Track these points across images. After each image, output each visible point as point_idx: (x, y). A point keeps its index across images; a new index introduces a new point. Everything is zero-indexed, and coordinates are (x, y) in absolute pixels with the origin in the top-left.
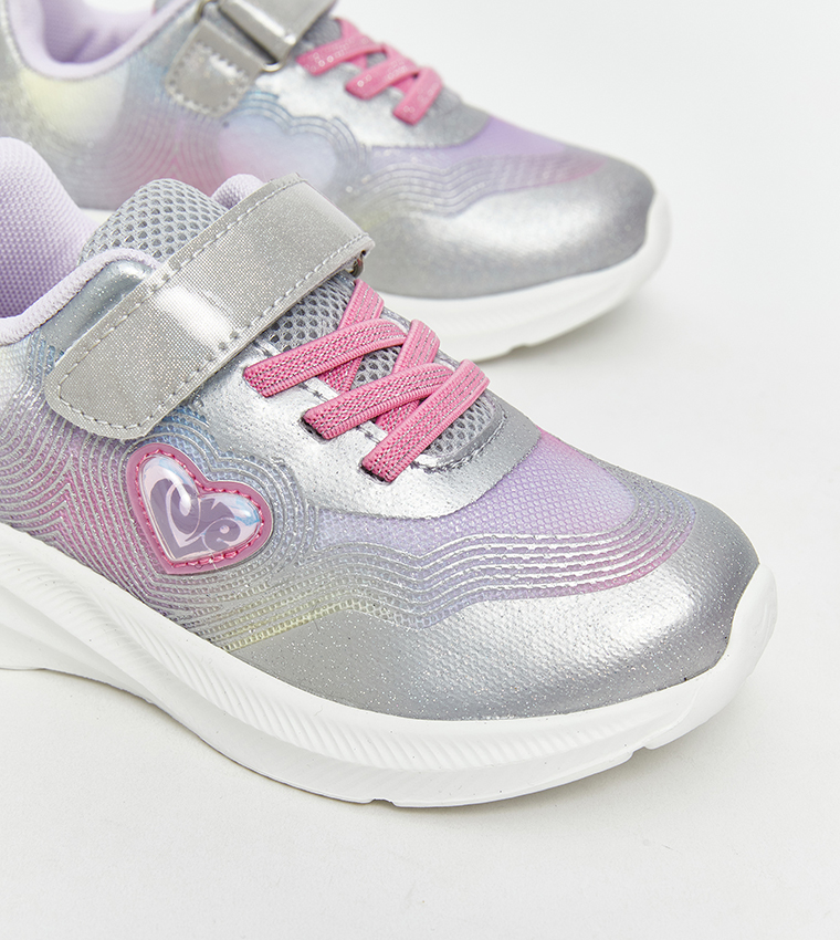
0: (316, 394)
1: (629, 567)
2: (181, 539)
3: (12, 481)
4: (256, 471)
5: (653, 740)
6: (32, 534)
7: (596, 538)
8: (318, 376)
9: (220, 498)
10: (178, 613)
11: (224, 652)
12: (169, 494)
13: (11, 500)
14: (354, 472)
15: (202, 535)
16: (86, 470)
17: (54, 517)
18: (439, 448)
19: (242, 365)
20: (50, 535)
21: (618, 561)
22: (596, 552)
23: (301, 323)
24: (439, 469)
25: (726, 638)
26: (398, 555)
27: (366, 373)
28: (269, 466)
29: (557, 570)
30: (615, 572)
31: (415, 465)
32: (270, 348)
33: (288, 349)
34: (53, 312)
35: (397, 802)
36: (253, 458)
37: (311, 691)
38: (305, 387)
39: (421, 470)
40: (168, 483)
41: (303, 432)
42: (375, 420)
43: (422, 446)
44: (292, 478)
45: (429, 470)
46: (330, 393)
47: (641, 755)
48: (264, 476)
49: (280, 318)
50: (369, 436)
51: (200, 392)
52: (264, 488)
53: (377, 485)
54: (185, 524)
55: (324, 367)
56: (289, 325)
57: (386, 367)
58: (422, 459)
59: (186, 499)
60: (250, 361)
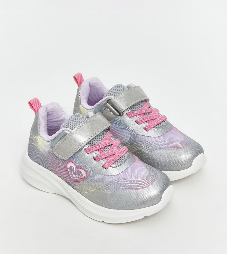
0: (96, 153)
1: (145, 186)
2: (74, 176)
3: (49, 164)
4: (85, 166)
5: (148, 215)
6: (53, 172)
7: (140, 180)
8: (97, 150)
9: (80, 170)
10: (74, 187)
11: (81, 194)
12: (72, 168)
13: (49, 166)
14: (101, 167)
15: (77, 175)
16: (60, 163)
17: (55, 170)
18: (116, 163)
19: (84, 148)
20: (55, 173)
21: (143, 184)
22: (139, 183)
23: (95, 141)
24: (115, 167)
25: (161, 199)
26: (107, 181)
27: (105, 150)
28: (87, 165)
29: (133, 185)
30: (142, 186)
31: (111, 166)
32: (89, 145)
33: (92, 145)
34: (55, 138)
35: (106, 222)
36: (85, 164)
37: (93, 202)
38: (94, 152)
39: (112, 167)
40: (72, 167)
41: (93, 160)
42: (105, 158)
43: (112, 163)
44: (91, 167)
45: (113, 167)
46: (98, 153)
47: (146, 217)
48: (87, 167)
49: (91, 140)
50: (104, 161)
51: (77, 153)
52: (87, 169)
53: (104, 169)
54: (75, 174)
55: (97, 149)
56: (93, 141)
57: (109, 149)
58: (112, 165)
59: (75, 169)
60: (85, 147)
